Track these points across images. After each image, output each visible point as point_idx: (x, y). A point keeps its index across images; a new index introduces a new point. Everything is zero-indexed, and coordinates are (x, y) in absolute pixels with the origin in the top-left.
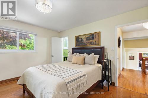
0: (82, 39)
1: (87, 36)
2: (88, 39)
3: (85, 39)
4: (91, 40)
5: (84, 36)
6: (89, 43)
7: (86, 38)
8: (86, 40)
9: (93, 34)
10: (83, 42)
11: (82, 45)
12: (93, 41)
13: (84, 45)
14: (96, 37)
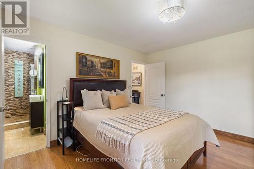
0: (92, 62)
1: (102, 61)
2: (104, 65)
3: (99, 65)
4: (108, 68)
5: (98, 60)
6: (105, 72)
7: (101, 64)
8: (101, 67)
9: (111, 61)
10: (96, 69)
11: (93, 75)
12: (112, 71)
13: (97, 75)
14: (114, 67)
